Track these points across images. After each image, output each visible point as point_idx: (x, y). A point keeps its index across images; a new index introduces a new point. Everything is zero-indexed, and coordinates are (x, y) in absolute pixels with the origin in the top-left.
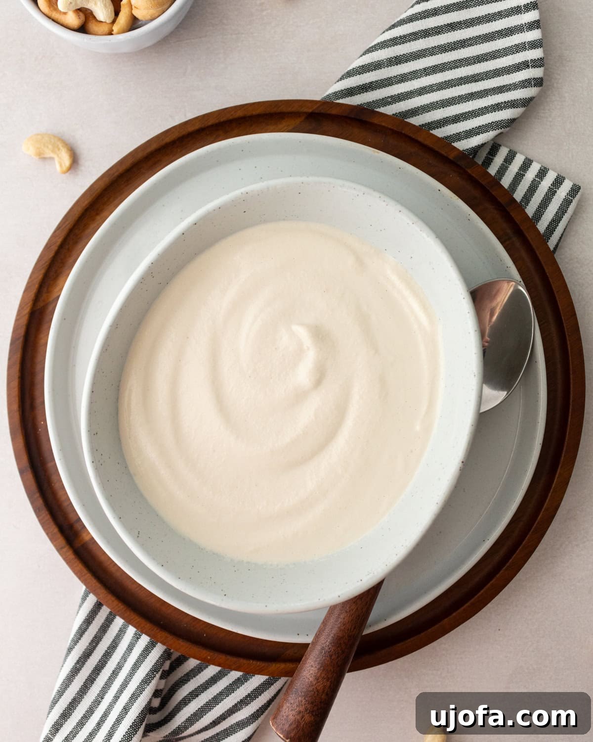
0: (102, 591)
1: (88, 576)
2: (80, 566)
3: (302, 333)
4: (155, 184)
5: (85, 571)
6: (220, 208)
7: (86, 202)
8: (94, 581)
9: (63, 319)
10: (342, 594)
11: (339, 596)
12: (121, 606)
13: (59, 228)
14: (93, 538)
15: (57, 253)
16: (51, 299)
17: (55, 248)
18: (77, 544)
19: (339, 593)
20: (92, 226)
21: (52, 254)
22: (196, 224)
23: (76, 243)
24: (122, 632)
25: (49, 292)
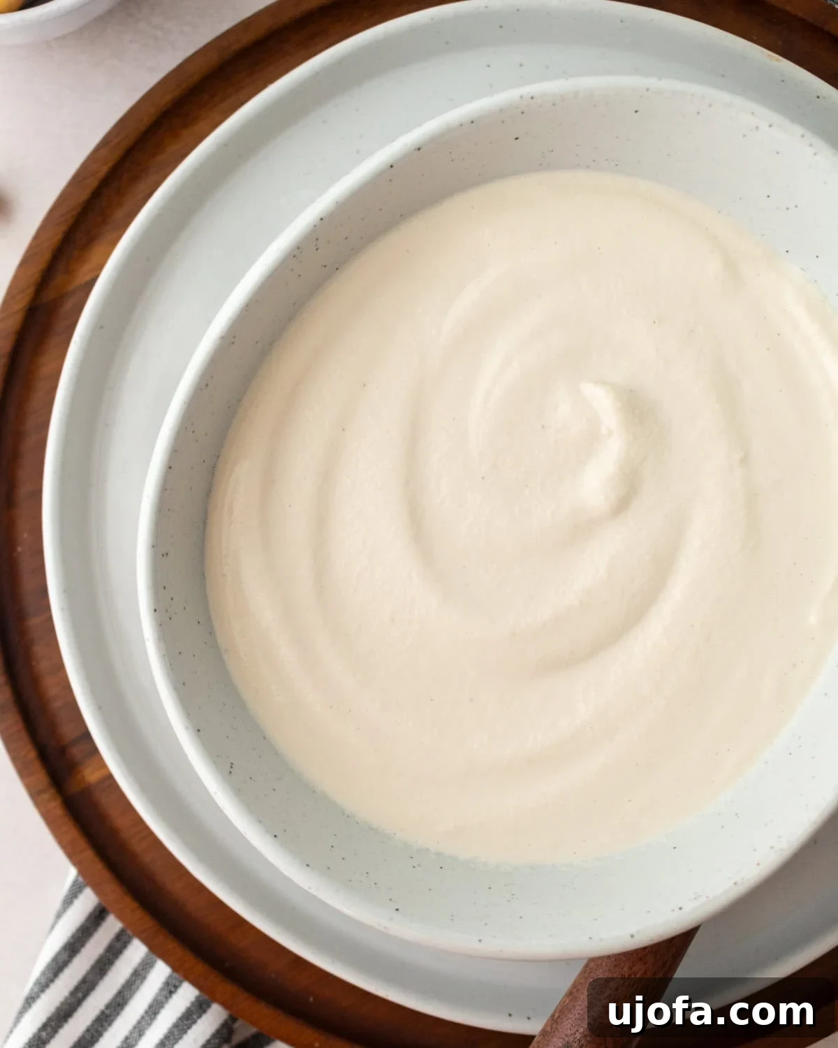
0: (113, 888)
1: (89, 854)
2: (73, 833)
3: (603, 402)
4: (318, 73)
5: (82, 843)
6: (472, 122)
7: (168, 98)
8: (98, 866)
9: (99, 326)
10: (638, 932)
11: (632, 936)
12: (148, 923)
13: (105, 142)
14: (110, 777)
15: (96, 194)
16: (71, 288)
17: (93, 183)
18: (73, 788)
19: (633, 930)
20: (173, 148)
21: (84, 195)
22: (419, 149)
23: (135, 179)
24: (139, 975)
25: (69, 272)
